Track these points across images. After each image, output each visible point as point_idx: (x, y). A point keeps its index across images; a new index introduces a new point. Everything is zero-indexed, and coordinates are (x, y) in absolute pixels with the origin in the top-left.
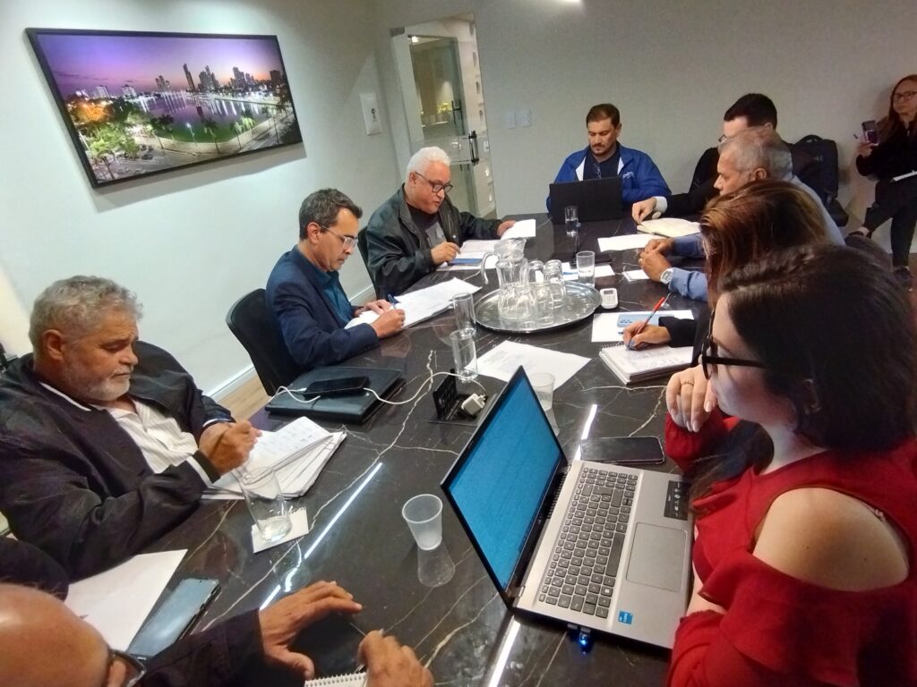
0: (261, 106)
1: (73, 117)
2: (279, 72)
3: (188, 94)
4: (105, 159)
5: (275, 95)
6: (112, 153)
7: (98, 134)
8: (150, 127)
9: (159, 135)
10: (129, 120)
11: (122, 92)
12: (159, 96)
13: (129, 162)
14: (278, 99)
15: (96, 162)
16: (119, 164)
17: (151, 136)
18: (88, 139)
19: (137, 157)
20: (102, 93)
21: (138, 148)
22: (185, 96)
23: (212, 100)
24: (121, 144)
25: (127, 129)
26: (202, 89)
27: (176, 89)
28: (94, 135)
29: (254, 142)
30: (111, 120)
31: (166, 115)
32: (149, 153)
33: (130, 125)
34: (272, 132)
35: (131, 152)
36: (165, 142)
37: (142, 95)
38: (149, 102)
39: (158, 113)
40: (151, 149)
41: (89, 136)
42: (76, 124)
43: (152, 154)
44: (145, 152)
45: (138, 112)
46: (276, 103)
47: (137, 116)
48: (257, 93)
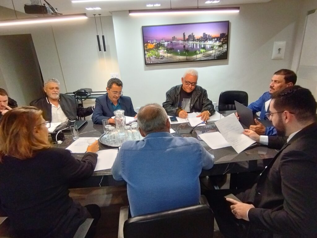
0: (211, 46)
1: (145, 47)
2: (225, 34)
3: (182, 41)
4: (150, 58)
5: (219, 42)
6: (152, 57)
7: (150, 51)
8: (166, 51)
9: (167, 53)
10: (160, 48)
11: (160, 41)
12: (172, 42)
13: (156, 59)
14: (221, 43)
15: (147, 59)
16: (153, 60)
17: (165, 53)
18: (147, 53)
19: (159, 58)
20: (155, 41)
21: (160, 56)
22: (181, 42)
23: (190, 43)
24: (155, 55)
25: (158, 51)
26: (188, 40)
27: (178, 40)
28: (149, 52)
29: (203, 57)
30: (155, 48)
31: (172, 47)
32: (163, 57)
33: (160, 50)
34: (213, 54)
35: (158, 57)
36: (169, 55)
37: (166, 42)
38: (168, 44)
39: (169, 47)
40: (164, 56)
41: (148, 52)
42: (145, 49)
43: (164, 58)
44: (162, 57)
45: (163, 46)
46: (219, 45)
47: (163, 48)
48: (211, 41)
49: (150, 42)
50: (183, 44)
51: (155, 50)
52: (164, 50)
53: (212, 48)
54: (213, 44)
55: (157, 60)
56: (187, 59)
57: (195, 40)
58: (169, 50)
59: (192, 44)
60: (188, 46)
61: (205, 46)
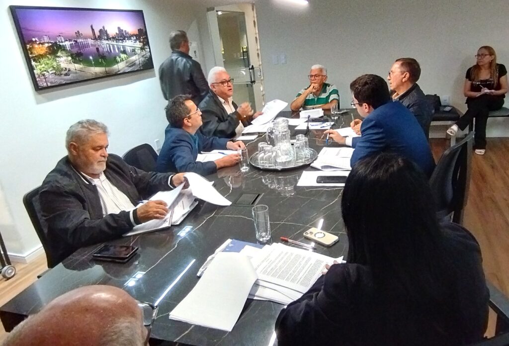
1: (29, 52)
2: (143, 30)
4: (44, 75)
6: (48, 72)
7: (42, 61)
8: (70, 58)
9: (74, 63)
10: (59, 54)
11: (57, 39)
12: (76, 41)
13: (57, 77)
14: (142, 44)
15: (39, 77)
16: (52, 78)
17: (70, 63)
18: (36, 64)
19: (61, 75)
20: (46, 39)
21: (62, 69)
24: (53, 67)
25: (57, 59)
26: (100, 38)
27: (86, 38)
28: (39, 62)
29: (127, 68)
30: (50, 54)
31: (79, 52)
33: (59, 57)
34: (137, 62)
35: (58, 71)
36: (78, 66)
37: (67, 41)
40: (69, 70)
41: (37, 62)
42: (30, 56)
43: (69, 72)
44: (66, 72)
45: (64, 50)
46: (140, 46)
47: (64, 52)
48: (130, 41)
49: (36, 41)
50: (95, 46)
51: (50, 57)
52: (67, 56)
53: (134, 53)
54: (133, 46)
55: (59, 77)
56: (107, 73)
57: (110, 39)
58: (75, 56)
59: (108, 45)
60: (103, 49)
61: (125, 48)
